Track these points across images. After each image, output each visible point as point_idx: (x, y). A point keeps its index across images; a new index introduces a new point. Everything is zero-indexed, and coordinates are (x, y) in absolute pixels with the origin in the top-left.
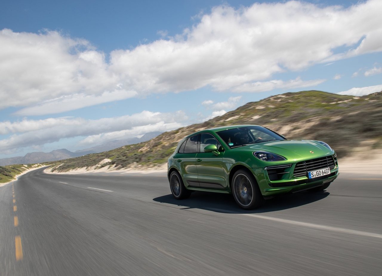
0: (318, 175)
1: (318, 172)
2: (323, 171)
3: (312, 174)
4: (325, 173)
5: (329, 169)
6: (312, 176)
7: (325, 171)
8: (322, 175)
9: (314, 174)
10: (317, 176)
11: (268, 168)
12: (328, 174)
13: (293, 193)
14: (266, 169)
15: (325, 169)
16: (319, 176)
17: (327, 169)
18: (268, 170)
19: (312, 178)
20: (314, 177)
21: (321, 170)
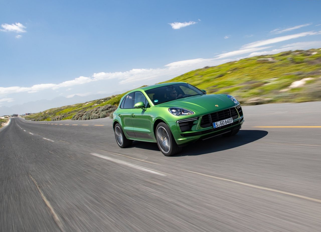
0: (221, 124)
1: (221, 122)
2: (227, 121)
3: (217, 124)
4: (228, 122)
5: (231, 119)
6: (216, 125)
7: (228, 121)
8: (225, 124)
9: (218, 124)
10: (221, 126)
11: (180, 121)
12: (231, 123)
13: (203, 140)
14: (178, 122)
15: (228, 119)
16: (223, 125)
17: (230, 119)
18: (179, 123)
19: (216, 127)
20: (218, 126)
21: (224, 121)
